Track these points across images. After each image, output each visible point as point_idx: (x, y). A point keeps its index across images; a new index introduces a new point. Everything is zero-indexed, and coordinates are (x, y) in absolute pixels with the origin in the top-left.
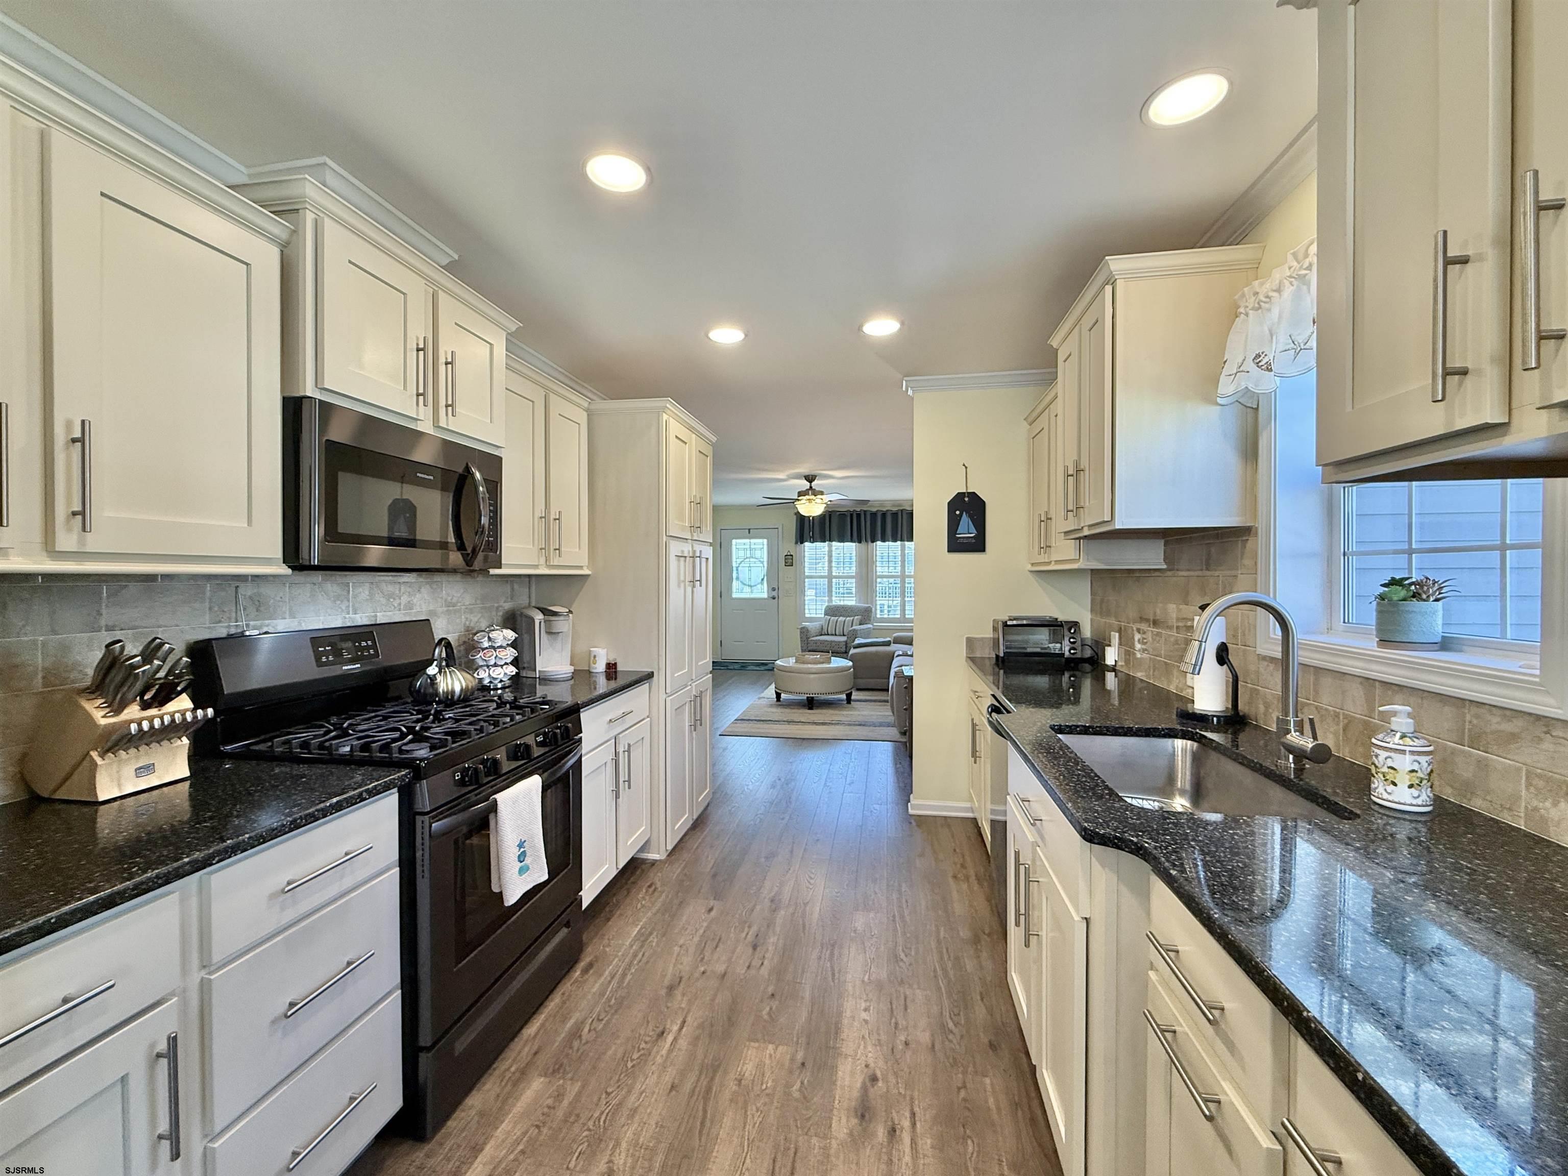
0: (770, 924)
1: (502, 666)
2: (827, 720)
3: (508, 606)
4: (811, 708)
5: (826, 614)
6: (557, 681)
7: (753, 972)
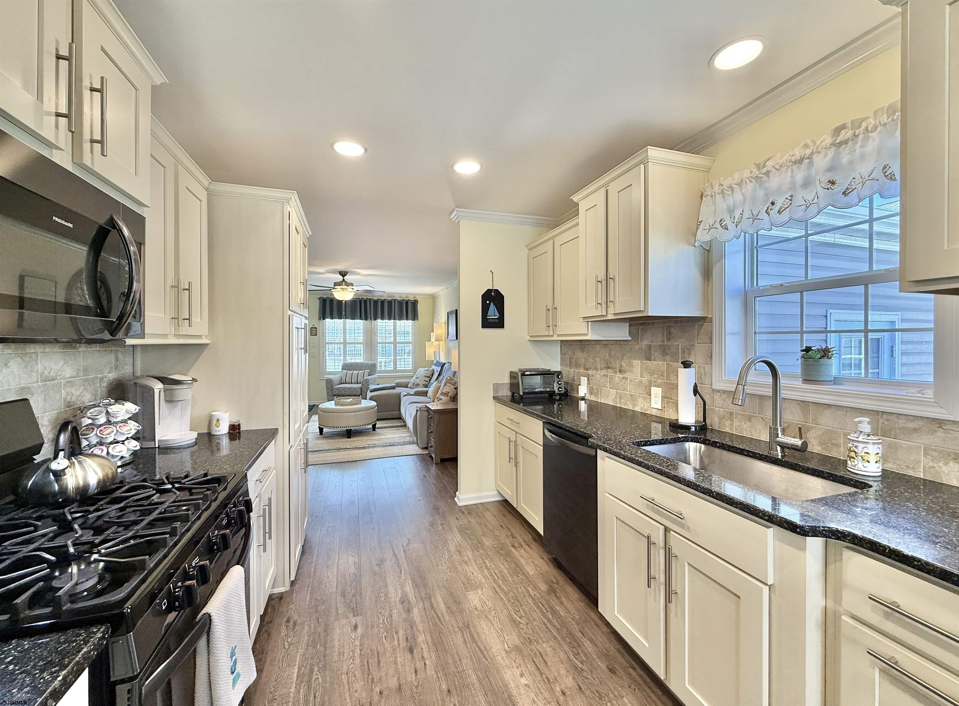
0: (412, 625)
1: (123, 442)
2: (366, 444)
3: (112, 376)
4: (349, 437)
5: (343, 369)
6: (179, 448)
7: (421, 676)
